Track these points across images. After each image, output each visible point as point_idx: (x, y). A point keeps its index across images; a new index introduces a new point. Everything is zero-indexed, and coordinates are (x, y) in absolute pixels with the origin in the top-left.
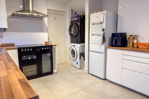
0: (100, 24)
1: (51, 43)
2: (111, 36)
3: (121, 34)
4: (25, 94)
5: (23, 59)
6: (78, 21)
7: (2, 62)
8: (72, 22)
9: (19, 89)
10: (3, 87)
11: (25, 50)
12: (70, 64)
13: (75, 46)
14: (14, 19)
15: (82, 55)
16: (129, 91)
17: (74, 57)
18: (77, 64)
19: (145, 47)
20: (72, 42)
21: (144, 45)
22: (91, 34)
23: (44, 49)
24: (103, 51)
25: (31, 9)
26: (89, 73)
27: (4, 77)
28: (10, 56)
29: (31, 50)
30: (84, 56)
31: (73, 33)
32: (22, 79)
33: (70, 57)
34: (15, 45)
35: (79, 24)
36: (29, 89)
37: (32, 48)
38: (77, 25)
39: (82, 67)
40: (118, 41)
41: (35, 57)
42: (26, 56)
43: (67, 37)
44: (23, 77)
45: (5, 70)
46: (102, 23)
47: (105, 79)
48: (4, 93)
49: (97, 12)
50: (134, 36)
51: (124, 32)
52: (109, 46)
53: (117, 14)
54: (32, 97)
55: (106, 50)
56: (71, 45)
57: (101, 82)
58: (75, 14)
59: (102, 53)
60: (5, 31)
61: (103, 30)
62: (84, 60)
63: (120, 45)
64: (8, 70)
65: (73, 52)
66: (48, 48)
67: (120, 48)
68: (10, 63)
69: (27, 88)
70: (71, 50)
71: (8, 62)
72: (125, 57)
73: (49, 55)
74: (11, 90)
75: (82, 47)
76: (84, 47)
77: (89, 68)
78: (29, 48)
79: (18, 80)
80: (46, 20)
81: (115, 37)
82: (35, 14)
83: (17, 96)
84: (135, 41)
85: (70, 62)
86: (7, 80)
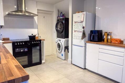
0: (81, 22)
1: (40, 38)
2: (89, 33)
3: (98, 31)
4: (21, 74)
5: (16, 51)
6: (63, 19)
7: (1, 53)
8: (58, 20)
9: (16, 71)
10: (5, 70)
11: (19, 44)
12: (56, 56)
13: (60, 40)
14: (9, 18)
15: (67, 48)
16: (104, 78)
17: (59, 50)
18: (62, 55)
19: (117, 42)
20: (58, 37)
21: (116, 40)
22: (73, 31)
23: (34, 43)
24: (83, 45)
25: (24, 10)
26: (72, 63)
27: (4, 64)
28: (7, 49)
29: (23, 43)
30: (68, 50)
31: (59, 29)
32: (18, 65)
33: (57, 50)
34: (10, 39)
35: (64, 22)
36: (23, 71)
37: (24, 42)
38: (62, 22)
39: (66, 59)
40: (95, 37)
41: (26, 50)
42: (19, 49)
43: (54, 33)
44: (18, 64)
45: (5, 59)
46: (82, 22)
47: (85, 69)
48: (6, 73)
49: (79, 13)
50: (108, 33)
51: (101, 29)
52: (88, 41)
53: (95, 14)
54: (24, 75)
55: (85, 44)
56: (57, 40)
57: (82, 71)
58: (61, 14)
59: (82, 47)
60: (1, 28)
61: (83, 28)
62: (68, 52)
63: (97, 41)
64: (7, 59)
65: (59, 46)
66: (37, 42)
67: (97, 43)
68: (8, 54)
69: (21, 71)
70: (57, 44)
71: (6, 53)
72: (101, 50)
73: (38, 48)
74: (11, 72)
75: (66, 42)
76: (68, 41)
77: (72, 59)
78: (22, 42)
79: (15, 66)
80: (36, 18)
81: (93, 34)
82: (27, 14)
83: (15, 75)
84: (109, 37)
85: (56, 54)
86: (7, 66)
